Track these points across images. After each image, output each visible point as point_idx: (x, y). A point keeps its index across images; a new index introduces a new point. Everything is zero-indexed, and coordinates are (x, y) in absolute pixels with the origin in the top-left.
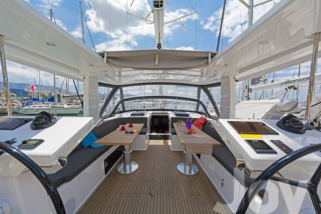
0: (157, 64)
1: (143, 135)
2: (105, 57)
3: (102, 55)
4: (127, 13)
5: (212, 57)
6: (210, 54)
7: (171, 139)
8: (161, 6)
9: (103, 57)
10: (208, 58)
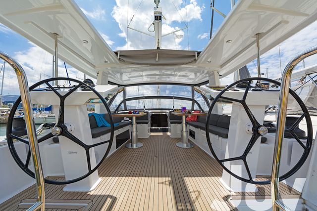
0: (157, 60)
1: (145, 125)
2: (118, 56)
3: (116, 53)
4: (128, 27)
5: (198, 55)
6: (196, 52)
7: (170, 132)
8: (160, 19)
9: (117, 55)
10: (195, 56)
